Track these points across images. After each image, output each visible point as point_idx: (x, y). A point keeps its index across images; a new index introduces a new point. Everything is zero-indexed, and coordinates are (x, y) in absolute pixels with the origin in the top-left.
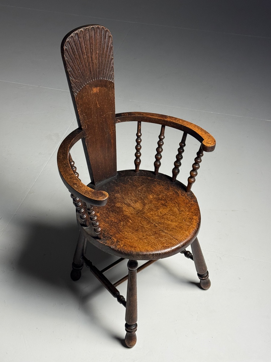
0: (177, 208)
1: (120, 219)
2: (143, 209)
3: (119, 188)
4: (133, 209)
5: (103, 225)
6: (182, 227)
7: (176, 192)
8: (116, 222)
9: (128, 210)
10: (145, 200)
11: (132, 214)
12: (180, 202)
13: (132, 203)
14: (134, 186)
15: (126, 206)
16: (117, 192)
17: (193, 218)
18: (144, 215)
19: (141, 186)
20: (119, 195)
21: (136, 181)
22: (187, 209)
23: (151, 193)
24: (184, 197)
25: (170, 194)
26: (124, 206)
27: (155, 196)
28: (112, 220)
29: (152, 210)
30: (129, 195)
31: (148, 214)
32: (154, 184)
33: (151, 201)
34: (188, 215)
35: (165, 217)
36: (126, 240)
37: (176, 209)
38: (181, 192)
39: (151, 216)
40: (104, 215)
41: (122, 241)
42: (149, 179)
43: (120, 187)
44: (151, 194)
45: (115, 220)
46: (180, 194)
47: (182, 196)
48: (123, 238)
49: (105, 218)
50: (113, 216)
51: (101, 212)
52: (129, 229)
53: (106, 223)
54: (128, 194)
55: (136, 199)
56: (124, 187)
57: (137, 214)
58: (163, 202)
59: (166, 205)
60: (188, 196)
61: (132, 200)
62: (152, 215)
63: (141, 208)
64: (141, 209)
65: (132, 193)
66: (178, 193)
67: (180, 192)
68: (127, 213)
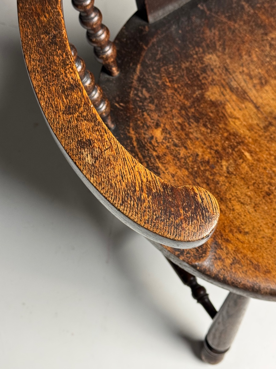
1: (219, 148)
3: (217, 33)
4: (255, 110)
5: (173, 176)
8: (208, 162)
9: (241, 113)
11: (250, 128)
13: (250, 86)
14: (260, 26)
15: (234, 97)
16: (212, 48)
20: (214, 57)
21: (265, 8)
26: (228, 97)
28: (197, 155)
30: (245, 57)
36: (240, 236)
40: (174, 133)
41: (227, 241)
43: (219, 31)
45: (204, 152)
48: (231, 231)
49: (175, 145)
50: (199, 136)
51: (165, 124)
52: (245, 190)
53: (180, 168)
54: (241, 56)
55: (262, 72)
56: (229, 28)
57: (266, 128)
61: (251, 78)
65: (253, 52)
68: (237, 124)
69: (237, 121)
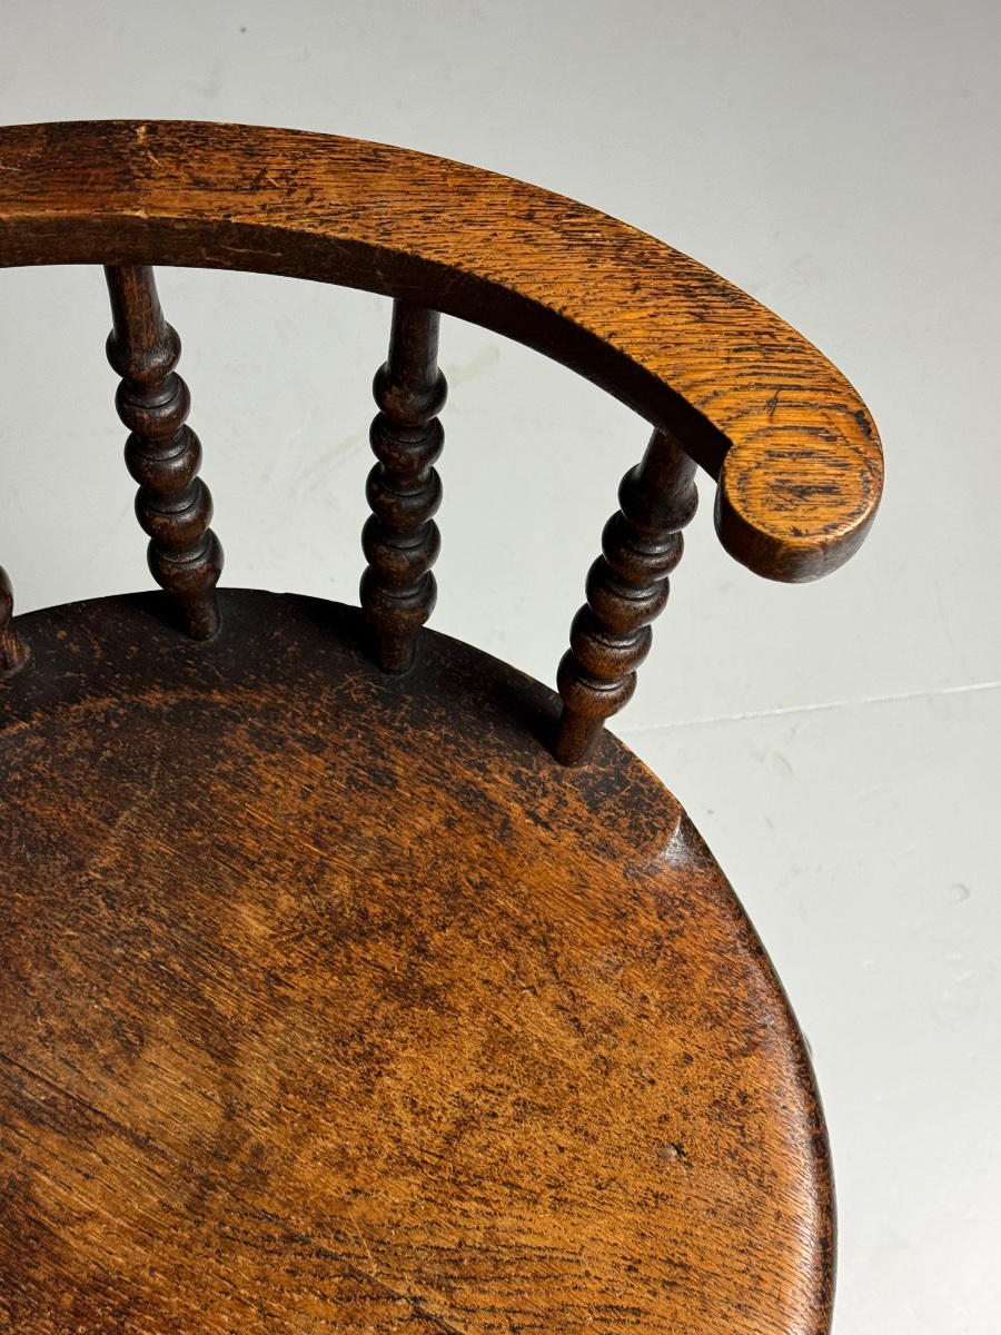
0: (551, 992)
2: (230, 1114)
4: (141, 1156)
6: (693, 1259)
7: (473, 798)
9: (96, 1187)
10: (207, 992)
11: (145, 1231)
12: (555, 910)
13: (93, 1074)
14: (49, 847)
15: (52, 1142)
17: (744, 1097)
18: (264, 1203)
19: (110, 818)
21: (39, 778)
22: (646, 989)
23: (241, 879)
24: (570, 837)
25: (420, 839)
26: (28, 1151)
27: (285, 901)
29: (322, 1091)
30: (38, 977)
31: (307, 1171)
32: (229, 751)
33: (273, 978)
34: (688, 1059)
35: (471, 1152)
37: (539, 1020)
38: (516, 777)
39: (335, 1185)
42: (154, 716)
44: (244, 893)
46: (516, 809)
47: (542, 833)
54: (22, 979)
57: (196, 1207)
58: (388, 954)
59: (429, 994)
60: (594, 808)
61: (87, 1045)
62: (341, 1162)
63: (215, 1113)
64: (209, 1119)
65: (60, 947)
66: (491, 804)
67: (506, 781)
68: (92, 1238)
69: (90, 1225)
